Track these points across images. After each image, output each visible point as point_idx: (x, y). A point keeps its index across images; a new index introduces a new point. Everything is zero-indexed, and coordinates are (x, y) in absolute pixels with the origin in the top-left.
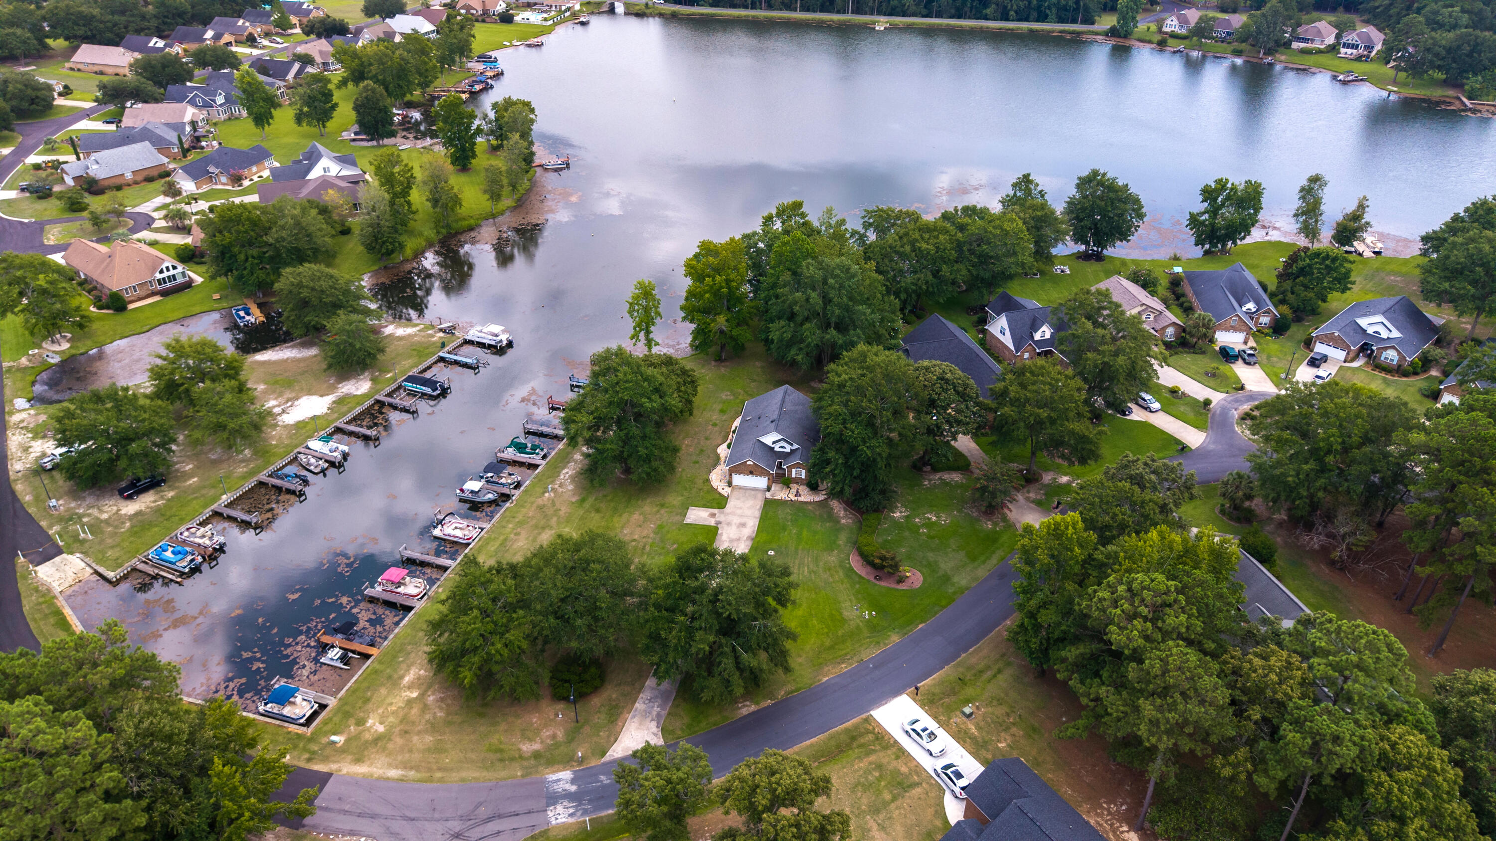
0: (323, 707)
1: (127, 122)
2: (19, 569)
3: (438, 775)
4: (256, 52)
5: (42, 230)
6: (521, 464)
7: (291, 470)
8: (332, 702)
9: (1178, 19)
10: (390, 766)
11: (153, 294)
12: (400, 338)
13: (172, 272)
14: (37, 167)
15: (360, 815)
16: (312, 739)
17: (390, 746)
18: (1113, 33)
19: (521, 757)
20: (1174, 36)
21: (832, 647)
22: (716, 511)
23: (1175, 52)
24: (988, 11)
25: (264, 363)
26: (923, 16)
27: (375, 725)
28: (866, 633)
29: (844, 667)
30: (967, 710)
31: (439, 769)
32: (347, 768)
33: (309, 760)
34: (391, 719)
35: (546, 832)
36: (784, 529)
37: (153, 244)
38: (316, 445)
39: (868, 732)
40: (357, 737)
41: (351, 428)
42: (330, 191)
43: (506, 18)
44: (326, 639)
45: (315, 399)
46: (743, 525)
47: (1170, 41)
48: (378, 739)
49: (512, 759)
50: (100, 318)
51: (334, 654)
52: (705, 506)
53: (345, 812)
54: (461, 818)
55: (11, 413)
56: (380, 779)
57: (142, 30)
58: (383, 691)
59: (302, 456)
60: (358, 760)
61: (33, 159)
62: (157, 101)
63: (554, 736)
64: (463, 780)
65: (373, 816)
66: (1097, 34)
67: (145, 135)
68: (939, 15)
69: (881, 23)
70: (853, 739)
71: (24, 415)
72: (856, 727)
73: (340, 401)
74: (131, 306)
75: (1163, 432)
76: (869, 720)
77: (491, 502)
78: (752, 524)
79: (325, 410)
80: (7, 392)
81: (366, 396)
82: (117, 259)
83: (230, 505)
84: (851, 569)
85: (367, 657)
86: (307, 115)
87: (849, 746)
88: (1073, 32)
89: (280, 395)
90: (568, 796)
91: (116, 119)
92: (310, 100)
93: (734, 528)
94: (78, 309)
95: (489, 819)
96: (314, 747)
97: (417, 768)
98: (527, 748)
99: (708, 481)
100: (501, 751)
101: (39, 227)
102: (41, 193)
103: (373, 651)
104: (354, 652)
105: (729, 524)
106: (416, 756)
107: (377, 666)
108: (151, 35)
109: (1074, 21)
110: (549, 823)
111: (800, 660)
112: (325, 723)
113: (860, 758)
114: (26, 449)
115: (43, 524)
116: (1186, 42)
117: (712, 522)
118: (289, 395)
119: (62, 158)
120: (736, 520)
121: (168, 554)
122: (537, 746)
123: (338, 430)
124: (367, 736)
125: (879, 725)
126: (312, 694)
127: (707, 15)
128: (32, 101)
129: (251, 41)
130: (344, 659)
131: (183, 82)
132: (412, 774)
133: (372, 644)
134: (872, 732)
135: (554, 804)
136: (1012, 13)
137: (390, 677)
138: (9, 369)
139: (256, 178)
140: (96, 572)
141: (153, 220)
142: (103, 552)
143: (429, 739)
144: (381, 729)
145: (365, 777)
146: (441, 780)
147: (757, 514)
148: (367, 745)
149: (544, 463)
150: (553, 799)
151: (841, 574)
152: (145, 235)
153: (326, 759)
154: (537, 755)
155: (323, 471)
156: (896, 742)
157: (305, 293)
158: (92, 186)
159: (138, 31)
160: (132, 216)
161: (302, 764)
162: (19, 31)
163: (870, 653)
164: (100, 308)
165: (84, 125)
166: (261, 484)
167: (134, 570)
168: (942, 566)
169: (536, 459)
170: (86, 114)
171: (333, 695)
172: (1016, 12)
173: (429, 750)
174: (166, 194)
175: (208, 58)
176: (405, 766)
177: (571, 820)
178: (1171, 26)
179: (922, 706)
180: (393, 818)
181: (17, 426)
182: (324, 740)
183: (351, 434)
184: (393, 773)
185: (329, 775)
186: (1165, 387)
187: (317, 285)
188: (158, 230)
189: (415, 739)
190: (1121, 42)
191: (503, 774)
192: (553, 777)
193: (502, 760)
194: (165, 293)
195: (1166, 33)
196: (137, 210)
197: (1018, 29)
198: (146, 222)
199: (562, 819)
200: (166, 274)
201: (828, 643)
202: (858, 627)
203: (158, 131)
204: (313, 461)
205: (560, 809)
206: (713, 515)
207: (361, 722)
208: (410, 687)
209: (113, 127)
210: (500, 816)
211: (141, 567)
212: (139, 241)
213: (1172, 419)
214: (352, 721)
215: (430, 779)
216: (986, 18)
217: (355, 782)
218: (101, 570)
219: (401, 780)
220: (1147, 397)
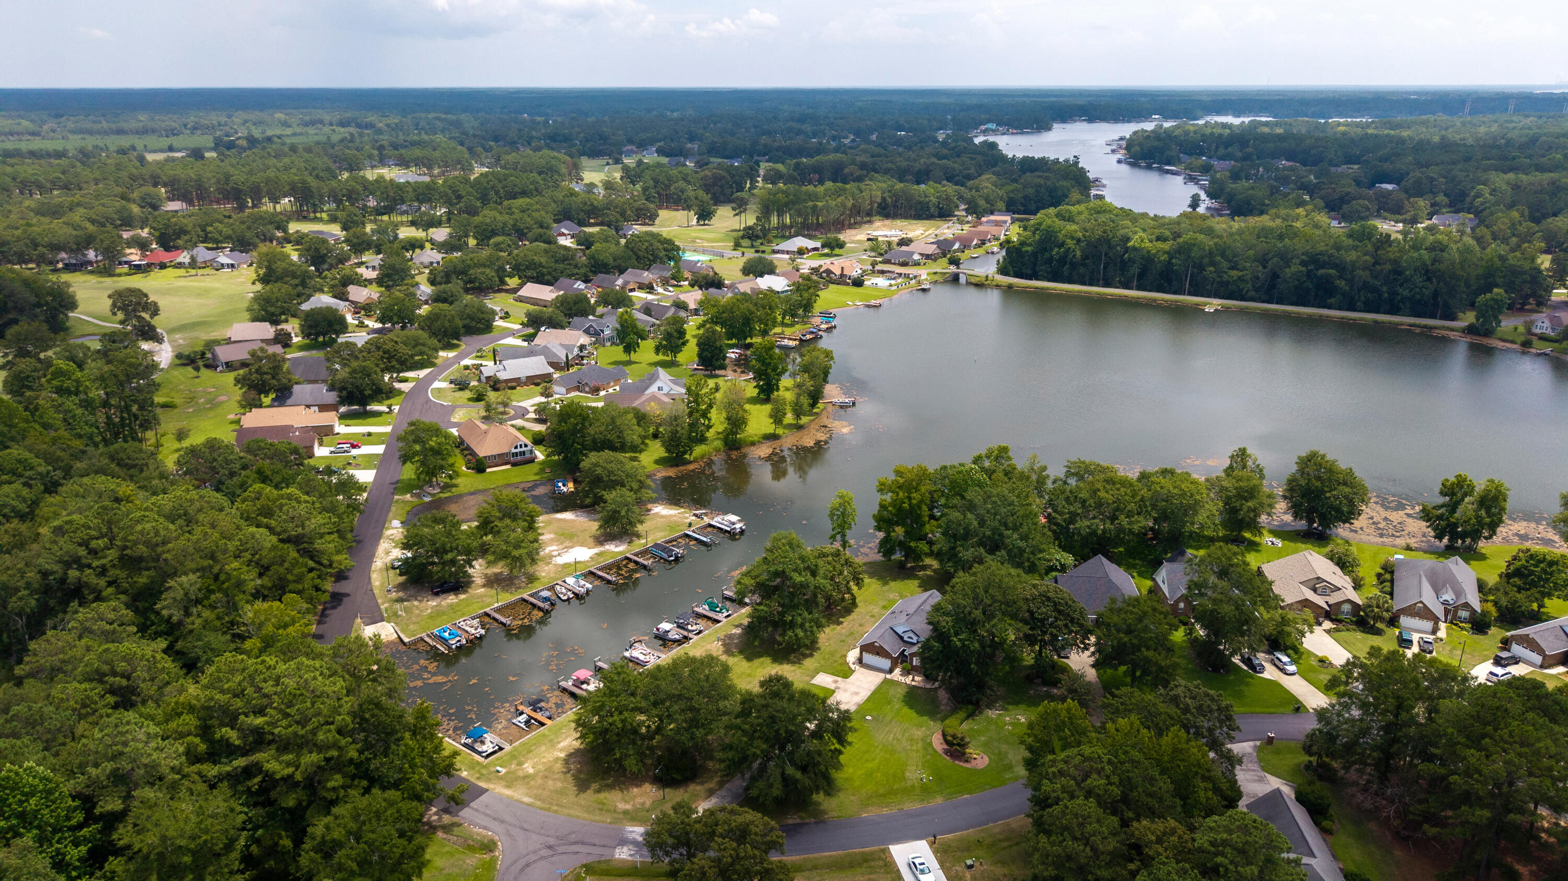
0: (501, 749)
1: (537, 341)
2: (355, 626)
3: (555, 808)
4: (650, 297)
5: (453, 411)
6: (709, 618)
7: (545, 594)
8: (508, 748)
9: (1551, 321)
10: (527, 795)
11: (506, 464)
12: (663, 517)
13: (524, 449)
14: (467, 368)
15: (495, 819)
16: (485, 767)
17: (532, 783)
18: (1471, 330)
19: (615, 811)
20: (1543, 338)
21: (881, 796)
22: (839, 679)
23: (1539, 355)
24: (1332, 300)
25: (560, 520)
26: (1263, 302)
27: (529, 768)
28: (918, 791)
29: (885, 811)
30: (969, 862)
31: (557, 805)
32: (499, 789)
33: (478, 778)
34: (540, 767)
35: (608, 861)
36: (889, 703)
37: (521, 429)
38: (571, 581)
39: (880, 859)
40: (514, 772)
41: (600, 573)
42: (653, 404)
43: (858, 283)
44: (521, 708)
45: (584, 549)
46: (857, 694)
47: (1536, 342)
48: (527, 777)
49: (608, 811)
50: (466, 475)
51: (523, 718)
52: (833, 674)
53: (486, 815)
54: (557, 837)
55: (388, 529)
56: (517, 801)
57: (573, 275)
58: (543, 748)
59: (558, 587)
60: (508, 786)
61: (467, 362)
62: (563, 328)
63: (643, 804)
64: (569, 815)
65: (502, 822)
66: (1452, 330)
67: (545, 351)
68: (1279, 302)
69: (1212, 305)
70: (866, 861)
71: (395, 531)
72: (872, 853)
73: (599, 554)
74: (488, 470)
75: (1287, 692)
76: (886, 851)
77: (675, 641)
78: (864, 694)
79: (587, 558)
80: (391, 515)
81: (620, 553)
82: (489, 435)
83: (498, 610)
84: (930, 744)
85: (542, 724)
86: (665, 347)
87: (860, 865)
88: (1425, 327)
89: (562, 543)
90: (634, 843)
91: (529, 338)
92: (668, 336)
93: (848, 694)
94: (452, 465)
95: (575, 843)
96: (484, 772)
97: (543, 801)
98: (622, 806)
99: (845, 656)
100: (603, 804)
101: (452, 409)
102: (462, 386)
103: (548, 722)
104: (536, 720)
105: (845, 691)
106: (546, 793)
107: (546, 732)
108: (577, 279)
109: (1433, 316)
110: (613, 856)
111: (852, 798)
112: (498, 759)
113: (863, 874)
114: (388, 553)
115: (380, 601)
116: (1556, 345)
117: (832, 687)
118: (567, 544)
119: (484, 363)
120: (853, 689)
121: (446, 635)
122: (628, 807)
123: (591, 573)
124: (521, 773)
125: (891, 856)
126: (497, 740)
127: (1042, 289)
128: (480, 321)
129: (650, 288)
130: (527, 723)
131: (587, 315)
132: (538, 803)
133: (550, 718)
134: (884, 860)
135: (623, 845)
136: (1359, 304)
137: (551, 741)
138: (397, 501)
139: (611, 390)
140: (399, 637)
141: (528, 412)
142: (408, 625)
143: (559, 784)
144: (531, 771)
145: (508, 797)
146: (555, 812)
147: (873, 688)
148: (518, 778)
149: (725, 620)
150: (624, 842)
151: (920, 745)
152: (519, 422)
153: (488, 780)
154: (626, 812)
155: (569, 599)
156: (898, 870)
157: (599, 471)
158: (495, 384)
159: (570, 276)
160: (515, 408)
161: (473, 780)
162: (488, 271)
163: (911, 806)
164: (468, 468)
165: (511, 341)
166: (524, 600)
167: (422, 639)
168: (1010, 756)
169: (720, 617)
170: (512, 333)
171: (511, 743)
172: (1364, 303)
173: (556, 791)
174: (542, 395)
175: (610, 299)
176: (537, 797)
177: (630, 858)
178: (1541, 328)
179: (935, 852)
180: (514, 826)
181: (388, 538)
182: (493, 769)
183: (600, 577)
184: (526, 800)
185: (487, 790)
186: (1316, 656)
187: (609, 466)
188: (528, 420)
189: (550, 782)
190: (1478, 340)
191: (597, 818)
192: (631, 829)
193: (601, 810)
194: (514, 464)
195: (1536, 335)
196: (521, 404)
197: (1362, 319)
198: (523, 413)
199: (624, 856)
200: (519, 450)
201: (881, 791)
202: (913, 786)
203: (554, 350)
204: (564, 590)
205: (625, 849)
206: (836, 682)
207: (520, 764)
208: (561, 750)
209: (526, 344)
210: (583, 843)
211: (427, 639)
212: (513, 426)
213: (1305, 683)
214: (515, 762)
215: (549, 810)
216: (1329, 307)
217: (500, 798)
218: (402, 636)
219: (529, 805)
220: (1285, 659)
